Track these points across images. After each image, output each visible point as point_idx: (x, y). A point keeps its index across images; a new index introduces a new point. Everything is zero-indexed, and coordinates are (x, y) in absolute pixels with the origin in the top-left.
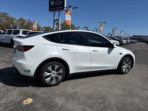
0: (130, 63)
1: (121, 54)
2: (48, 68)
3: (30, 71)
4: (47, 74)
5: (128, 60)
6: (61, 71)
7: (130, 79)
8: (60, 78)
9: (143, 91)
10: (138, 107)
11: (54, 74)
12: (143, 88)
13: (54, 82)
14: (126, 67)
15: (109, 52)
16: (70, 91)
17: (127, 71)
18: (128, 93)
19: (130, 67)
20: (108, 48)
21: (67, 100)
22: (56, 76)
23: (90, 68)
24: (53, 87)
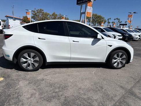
0: (124, 57)
1: (111, 46)
2: (24, 55)
3: (9, 56)
4: (23, 60)
5: (120, 54)
6: (37, 59)
7: (118, 74)
8: (36, 65)
9: (118, 89)
10: (90, 104)
11: (31, 61)
12: (121, 87)
13: (30, 68)
14: (119, 61)
15: (93, 43)
16: (40, 77)
17: (120, 66)
18: (97, 88)
19: (124, 62)
20: (93, 39)
21: (28, 84)
22: (32, 62)
23: (70, 58)
24: (29, 73)
